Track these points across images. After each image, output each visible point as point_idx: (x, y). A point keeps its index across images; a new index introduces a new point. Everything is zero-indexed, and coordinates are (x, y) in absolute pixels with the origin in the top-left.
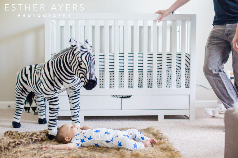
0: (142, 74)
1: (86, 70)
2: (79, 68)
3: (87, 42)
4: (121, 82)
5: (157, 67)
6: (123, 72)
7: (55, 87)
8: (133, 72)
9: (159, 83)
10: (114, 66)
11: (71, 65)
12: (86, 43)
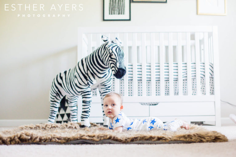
0: (169, 83)
1: (117, 60)
2: (110, 59)
3: (116, 38)
4: (149, 90)
5: (183, 75)
6: (150, 80)
7: (88, 80)
8: (159, 80)
9: (185, 92)
10: (141, 75)
11: (103, 58)
12: (117, 40)
